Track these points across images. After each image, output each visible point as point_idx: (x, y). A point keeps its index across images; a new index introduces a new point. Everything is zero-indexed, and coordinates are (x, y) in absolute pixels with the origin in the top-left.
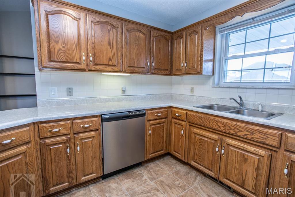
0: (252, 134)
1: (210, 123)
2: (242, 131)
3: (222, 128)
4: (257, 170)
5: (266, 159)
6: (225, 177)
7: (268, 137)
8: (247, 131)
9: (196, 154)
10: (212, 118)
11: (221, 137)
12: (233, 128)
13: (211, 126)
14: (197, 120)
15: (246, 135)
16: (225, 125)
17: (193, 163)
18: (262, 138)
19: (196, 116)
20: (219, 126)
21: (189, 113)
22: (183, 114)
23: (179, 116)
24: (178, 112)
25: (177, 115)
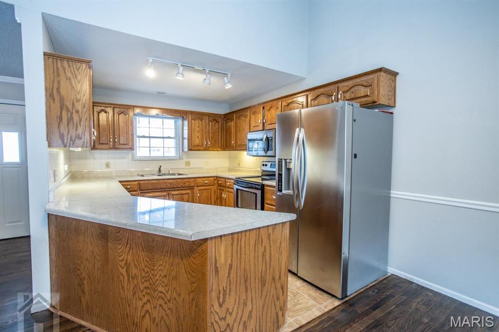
0: (185, 184)
1: (160, 185)
2: (180, 184)
3: (169, 186)
5: (191, 194)
7: (191, 183)
8: (183, 183)
10: (161, 181)
11: (168, 192)
12: (175, 184)
13: (162, 187)
14: (150, 186)
15: (182, 186)
16: (170, 183)
18: (189, 184)
19: (148, 184)
20: (167, 186)
21: (141, 182)
22: (134, 184)
23: (130, 188)
24: (128, 185)
25: (128, 187)
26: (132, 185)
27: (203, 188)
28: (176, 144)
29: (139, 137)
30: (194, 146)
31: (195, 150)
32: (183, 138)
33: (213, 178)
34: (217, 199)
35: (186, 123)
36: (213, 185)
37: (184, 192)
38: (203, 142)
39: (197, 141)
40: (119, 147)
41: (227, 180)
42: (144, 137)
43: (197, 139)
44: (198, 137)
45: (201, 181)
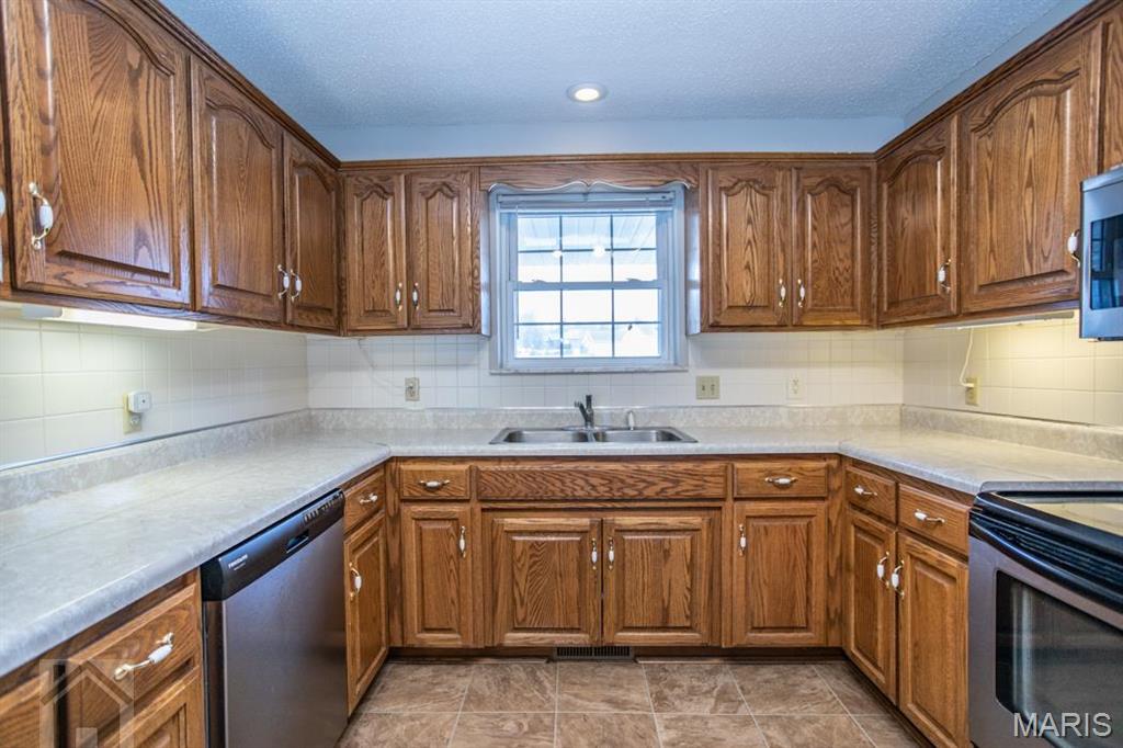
0: (677, 482)
1: (563, 483)
2: (654, 484)
3: (602, 489)
4: (691, 567)
5: (704, 533)
6: (621, 626)
7: (705, 481)
8: (665, 480)
9: (522, 604)
10: (569, 466)
11: (597, 516)
12: (630, 481)
13: (569, 492)
14: (519, 486)
15: (663, 490)
16: (609, 479)
17: (513, 638)
18: (697, 486)
19: (512, 474)
20: (594, 487)
21: (483, 466)
22: (458, 476)
23: (438, 488)
24: (431, 475)
25: (430, 484)
26: (445, 474)
27: (764, 507)
28: (663, 306)
29: (527, 287)
30: (730, 307)
31: (733, 328)
32: (688, 285)
33: (823, 464)
34: (840, 568)
35: (696, 221)
36: (823, 499)
37: (671, 520)
38: (771, 293)
39: (744, 288)
40: (423, 322)
41: (903, 487)
42: (538, 286)
43: (744, 277)
44: (747, 267)
45: (756, 476)
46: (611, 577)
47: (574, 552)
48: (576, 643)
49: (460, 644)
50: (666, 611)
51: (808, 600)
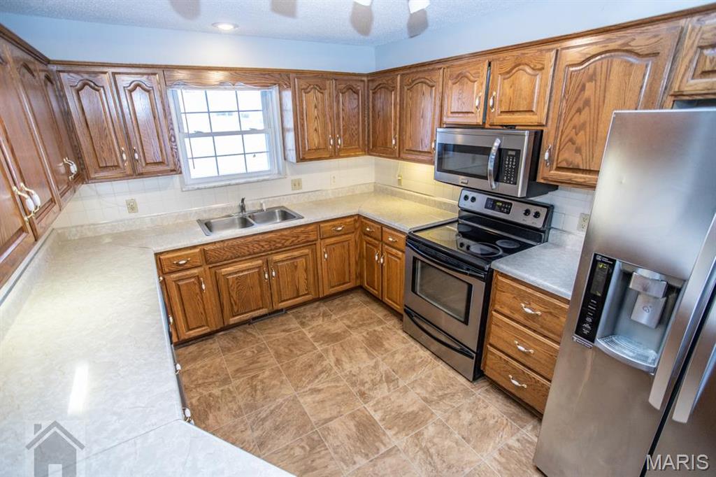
0: (298, 237)
1: (248, 247)
2: (288, 240)
3: (266, 246)
4: (306, 270)
5: (310, 255)
6: (280, 301)
7: (309, 234)
8: (293, 237)
9: (236, 304)
11: (266, 258)
12: (278, 240)
13: (251, 251)
14: (227, 253)
15: (293, 241)
16: (269, 241)
17: (233, 320)
18: (306, 237)
19: (223, 248)
20: (263, 247)
21: (207, 248)
22: (194, 255)
23: (185, 264)
24: (180, 258)
25: (181, 263)
26: (187, 256)
27: (333, 240)
28: (269, 143)
29: (190, 136)
30: (309, 150)
31: (311, 160)
32: (283, 130)
33: (353, 219)
34: (360, 257)
35: (288, 95)
36: (353, 232)
37: (296, 253)
38: (326, 142)
39: (314, 140)
40: (144, 170)
42: (199, 134)
43: (315, 135)
44: (316, 130)
45: (329, 228)
46: (274, 282)
47: (256, 276)
48: (262, 314)
49: (209, 330)
50: (298, 290)
51: (350, 271)
